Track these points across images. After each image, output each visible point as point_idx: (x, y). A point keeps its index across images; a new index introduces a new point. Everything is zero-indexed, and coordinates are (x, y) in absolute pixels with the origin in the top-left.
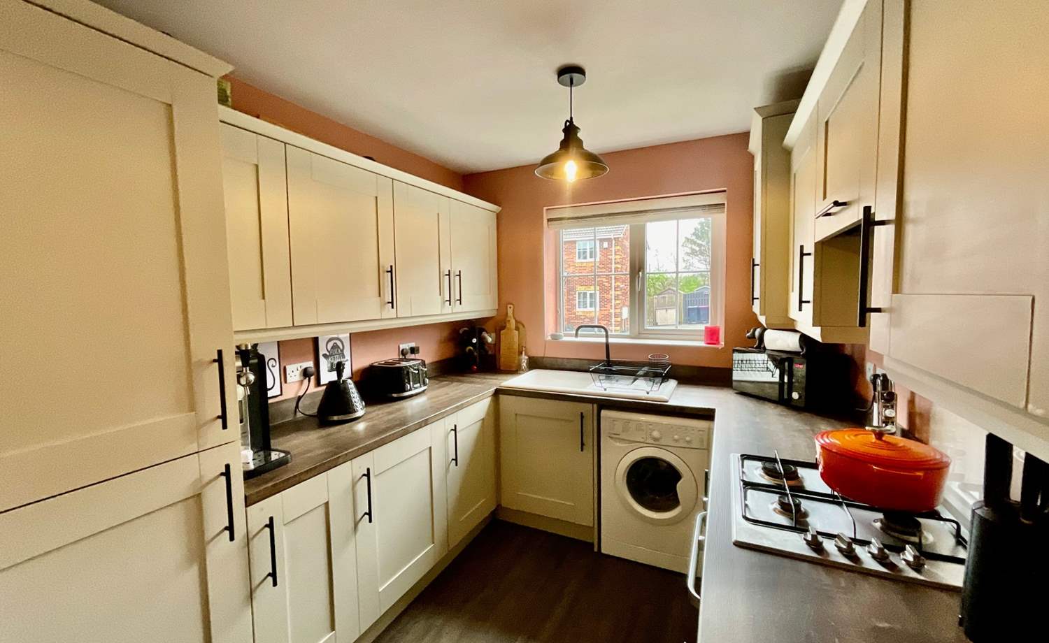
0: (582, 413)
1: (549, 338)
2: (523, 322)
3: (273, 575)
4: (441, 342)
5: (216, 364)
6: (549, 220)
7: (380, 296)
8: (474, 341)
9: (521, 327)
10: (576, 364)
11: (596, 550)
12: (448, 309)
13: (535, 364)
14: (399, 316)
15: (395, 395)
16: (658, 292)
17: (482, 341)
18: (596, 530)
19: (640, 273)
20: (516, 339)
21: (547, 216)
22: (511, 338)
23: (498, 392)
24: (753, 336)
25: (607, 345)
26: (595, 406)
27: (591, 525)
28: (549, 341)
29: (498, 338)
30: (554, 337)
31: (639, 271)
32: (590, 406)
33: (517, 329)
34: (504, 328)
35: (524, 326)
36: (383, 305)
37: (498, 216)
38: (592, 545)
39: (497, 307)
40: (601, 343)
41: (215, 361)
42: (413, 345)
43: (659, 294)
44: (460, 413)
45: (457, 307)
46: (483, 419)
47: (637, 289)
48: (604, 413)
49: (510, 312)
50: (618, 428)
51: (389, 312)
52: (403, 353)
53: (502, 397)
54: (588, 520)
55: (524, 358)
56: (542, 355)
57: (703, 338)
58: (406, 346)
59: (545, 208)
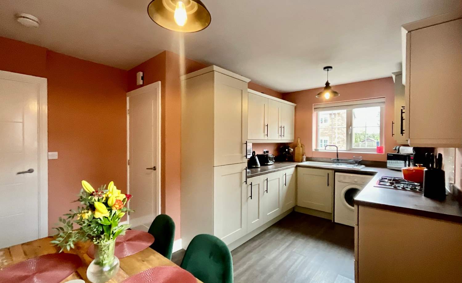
0: (328, 173)
1: (314, 150)
2: (304, 145)
3: (251, 197)
4: (274, 150)
5: (246, 144)
6: (315, 108)
7: (264, 133)
8: (287, 150)
9: (303, 146)
10: (325, 160)
11: (333, 221)
12: (280, 138)
13: (308, 159)
14: (268, 139)
15: (266, 164)
16: (362, 140)
17: (289, 150)
18: (333, 215)
19: (351, 127)
20: (301, 150)
21: (314, 107)
22: (299, 150)
23: (297, 166)
24: (396, 149)
25: (337, 153)
26: (333, 171)
27: (331, 212)
28: (314, 151)
29: (294, 150)
30: (316, 150)
31: (350, 126)
32: (331, 171)
33: (301, 147)
34: (296, 146)
35: (304, 146)
36: (265, 135)
37: (296, 108)
38: (331, 221)
39: (294, 139)
40: (335, 152)
41: (245, 143)
42: (267, 150)
43: (362, 142)
44: (287, 170)
45: (283, 138)
46: (292, 174)
47: (350, 133)
48: (336, 173)
49: (299, 141)
50: (342, 179)
51: (266, 138)
52: (264, 152)
53: (299, 168)
54: (330, 211)
55: (305, 157)
56: (311, 156)
57: (376, 151)
58: (265, 150)
59: (313, 104)
